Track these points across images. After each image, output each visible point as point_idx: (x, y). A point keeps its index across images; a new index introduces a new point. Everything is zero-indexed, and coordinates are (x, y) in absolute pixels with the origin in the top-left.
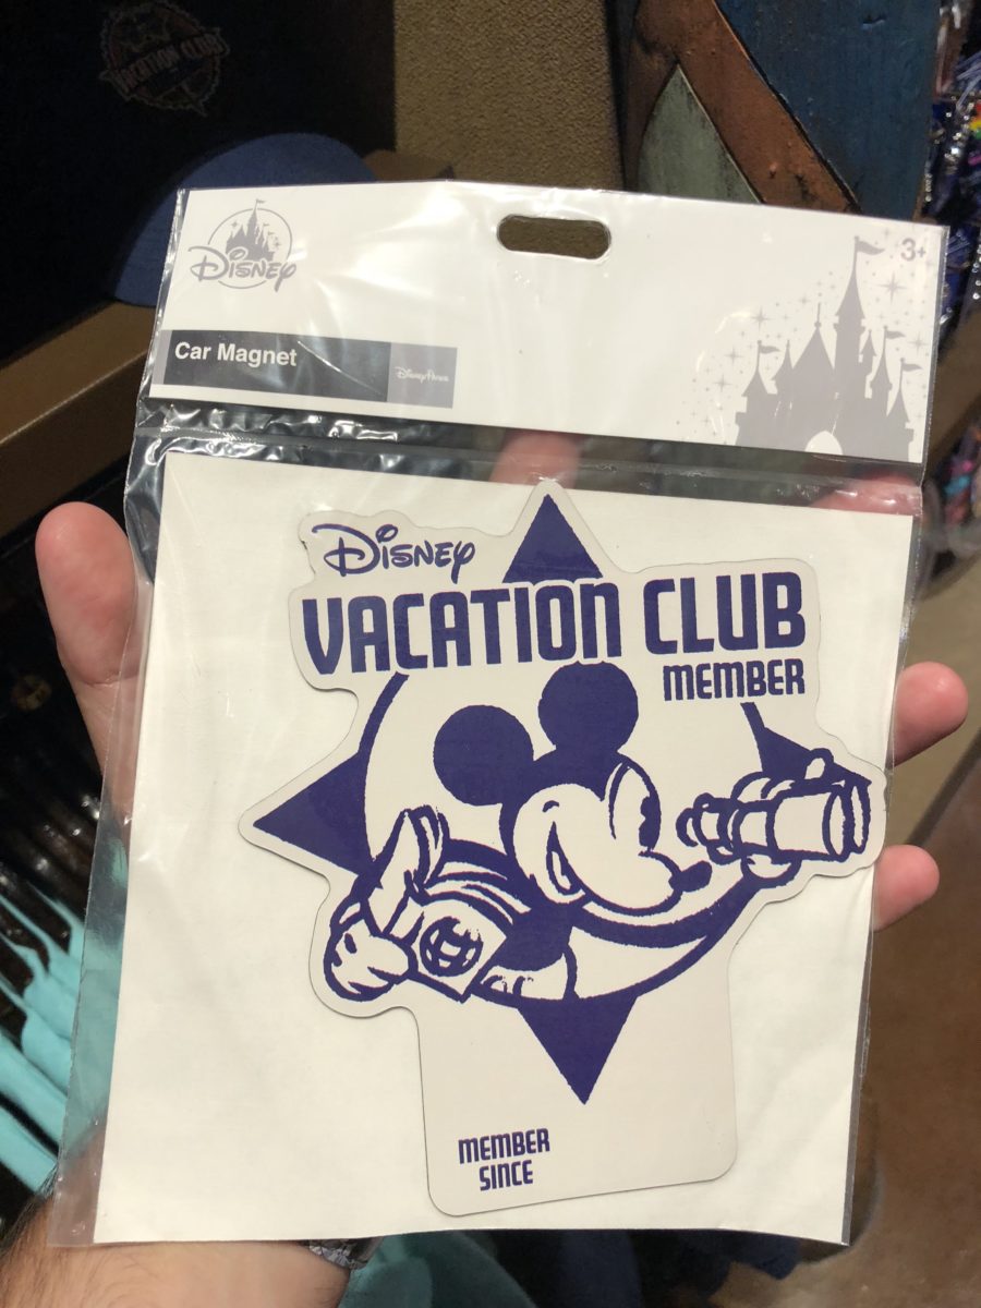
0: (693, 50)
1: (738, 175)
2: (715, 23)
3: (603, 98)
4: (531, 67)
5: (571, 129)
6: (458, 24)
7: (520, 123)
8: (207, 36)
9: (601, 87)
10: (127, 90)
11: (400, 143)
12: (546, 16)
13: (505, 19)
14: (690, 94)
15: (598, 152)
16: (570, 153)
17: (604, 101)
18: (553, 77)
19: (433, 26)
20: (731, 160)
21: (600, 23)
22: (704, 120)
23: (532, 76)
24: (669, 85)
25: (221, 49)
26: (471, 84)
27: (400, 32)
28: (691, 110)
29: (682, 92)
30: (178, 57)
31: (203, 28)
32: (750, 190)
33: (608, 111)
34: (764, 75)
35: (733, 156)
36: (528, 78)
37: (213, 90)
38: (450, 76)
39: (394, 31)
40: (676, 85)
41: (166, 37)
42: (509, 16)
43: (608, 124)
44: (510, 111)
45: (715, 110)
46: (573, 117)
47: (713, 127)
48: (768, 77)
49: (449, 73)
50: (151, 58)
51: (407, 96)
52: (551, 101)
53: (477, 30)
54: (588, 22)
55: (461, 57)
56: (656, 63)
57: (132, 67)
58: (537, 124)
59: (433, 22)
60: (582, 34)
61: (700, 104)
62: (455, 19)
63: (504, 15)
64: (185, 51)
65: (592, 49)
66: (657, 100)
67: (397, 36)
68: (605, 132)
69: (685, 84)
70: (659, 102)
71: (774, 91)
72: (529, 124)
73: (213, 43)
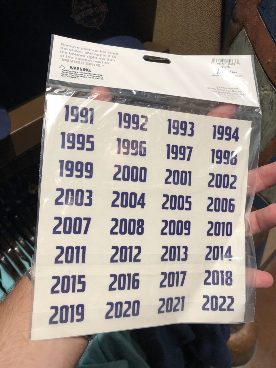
0: (249, 24)
1: (258, 62)
2: (257, 17)
3: (217, 33)
4: (197, 22)
5: (206, 41)
6: (176, 7)
7: (191, 38)
8: (102, 6)
9: (217, 30)
10: (78, 21)
11: (154, 40)
12: (203, 8)
13: (190, 7)
14: (246, 36)
15: (213, 49)
16: (205, 48)
17: (218, 34)
18: (203, 26)
19: (168, 7)
20: (256, 57)
21: (220, 11)
22: (249, 44)
23: (197, 25)
24: (240, 33)
25: (106, 10)
26: (177, 25)
27: (158, 8)
28: (246, 41)
29: (244, 36)
30: (93, 12)
31: (101, 4)
32: (261, 67)
33: (218, 37)
34: (270, 33)
35: (257, 56)
36: (195, 25)
37: (102, 22)
38: (172, 22)
39: (156, 7)
40: (242, 33)
41: (90, 5)
42: (192, 7)
43: (218, 41)
44: (188, 34)
45: (253, 42)
46: (207, 38)
47: (252, 47)
48: (271, 34)
49: (171, 21)
50: (86, 12)
51: (157, 27)
52: (201, 33)
53: (181, 9)
54: (216, 11)
55: (176, 17)
56: (237, 26)
57: (80, 14)
58: (196, 39)
59: (169, 6)
60: (214, 14)
61: (249, 40)
62: (175, 6)
63: (190, 6)
64: (96, 11)
65: (216, 18)
66: (236, 37)
67: (157, 9)
68: (217, 43)
69: (245, 33)
70: (236, 38)
71: (273, 38)
72: (194, 39)
73: (104, 8)
